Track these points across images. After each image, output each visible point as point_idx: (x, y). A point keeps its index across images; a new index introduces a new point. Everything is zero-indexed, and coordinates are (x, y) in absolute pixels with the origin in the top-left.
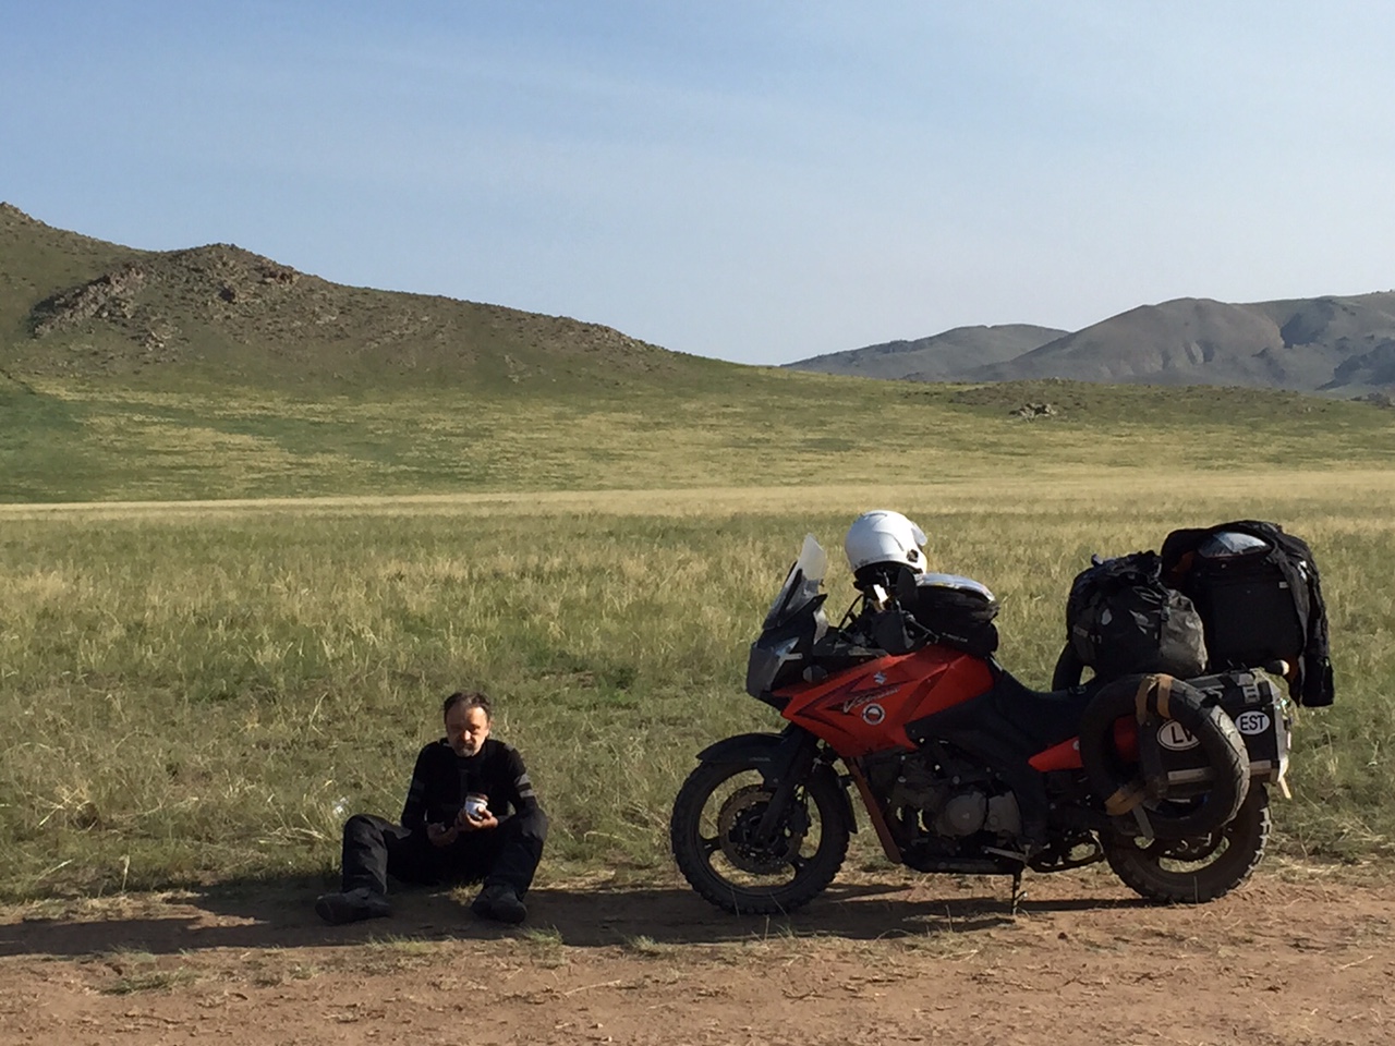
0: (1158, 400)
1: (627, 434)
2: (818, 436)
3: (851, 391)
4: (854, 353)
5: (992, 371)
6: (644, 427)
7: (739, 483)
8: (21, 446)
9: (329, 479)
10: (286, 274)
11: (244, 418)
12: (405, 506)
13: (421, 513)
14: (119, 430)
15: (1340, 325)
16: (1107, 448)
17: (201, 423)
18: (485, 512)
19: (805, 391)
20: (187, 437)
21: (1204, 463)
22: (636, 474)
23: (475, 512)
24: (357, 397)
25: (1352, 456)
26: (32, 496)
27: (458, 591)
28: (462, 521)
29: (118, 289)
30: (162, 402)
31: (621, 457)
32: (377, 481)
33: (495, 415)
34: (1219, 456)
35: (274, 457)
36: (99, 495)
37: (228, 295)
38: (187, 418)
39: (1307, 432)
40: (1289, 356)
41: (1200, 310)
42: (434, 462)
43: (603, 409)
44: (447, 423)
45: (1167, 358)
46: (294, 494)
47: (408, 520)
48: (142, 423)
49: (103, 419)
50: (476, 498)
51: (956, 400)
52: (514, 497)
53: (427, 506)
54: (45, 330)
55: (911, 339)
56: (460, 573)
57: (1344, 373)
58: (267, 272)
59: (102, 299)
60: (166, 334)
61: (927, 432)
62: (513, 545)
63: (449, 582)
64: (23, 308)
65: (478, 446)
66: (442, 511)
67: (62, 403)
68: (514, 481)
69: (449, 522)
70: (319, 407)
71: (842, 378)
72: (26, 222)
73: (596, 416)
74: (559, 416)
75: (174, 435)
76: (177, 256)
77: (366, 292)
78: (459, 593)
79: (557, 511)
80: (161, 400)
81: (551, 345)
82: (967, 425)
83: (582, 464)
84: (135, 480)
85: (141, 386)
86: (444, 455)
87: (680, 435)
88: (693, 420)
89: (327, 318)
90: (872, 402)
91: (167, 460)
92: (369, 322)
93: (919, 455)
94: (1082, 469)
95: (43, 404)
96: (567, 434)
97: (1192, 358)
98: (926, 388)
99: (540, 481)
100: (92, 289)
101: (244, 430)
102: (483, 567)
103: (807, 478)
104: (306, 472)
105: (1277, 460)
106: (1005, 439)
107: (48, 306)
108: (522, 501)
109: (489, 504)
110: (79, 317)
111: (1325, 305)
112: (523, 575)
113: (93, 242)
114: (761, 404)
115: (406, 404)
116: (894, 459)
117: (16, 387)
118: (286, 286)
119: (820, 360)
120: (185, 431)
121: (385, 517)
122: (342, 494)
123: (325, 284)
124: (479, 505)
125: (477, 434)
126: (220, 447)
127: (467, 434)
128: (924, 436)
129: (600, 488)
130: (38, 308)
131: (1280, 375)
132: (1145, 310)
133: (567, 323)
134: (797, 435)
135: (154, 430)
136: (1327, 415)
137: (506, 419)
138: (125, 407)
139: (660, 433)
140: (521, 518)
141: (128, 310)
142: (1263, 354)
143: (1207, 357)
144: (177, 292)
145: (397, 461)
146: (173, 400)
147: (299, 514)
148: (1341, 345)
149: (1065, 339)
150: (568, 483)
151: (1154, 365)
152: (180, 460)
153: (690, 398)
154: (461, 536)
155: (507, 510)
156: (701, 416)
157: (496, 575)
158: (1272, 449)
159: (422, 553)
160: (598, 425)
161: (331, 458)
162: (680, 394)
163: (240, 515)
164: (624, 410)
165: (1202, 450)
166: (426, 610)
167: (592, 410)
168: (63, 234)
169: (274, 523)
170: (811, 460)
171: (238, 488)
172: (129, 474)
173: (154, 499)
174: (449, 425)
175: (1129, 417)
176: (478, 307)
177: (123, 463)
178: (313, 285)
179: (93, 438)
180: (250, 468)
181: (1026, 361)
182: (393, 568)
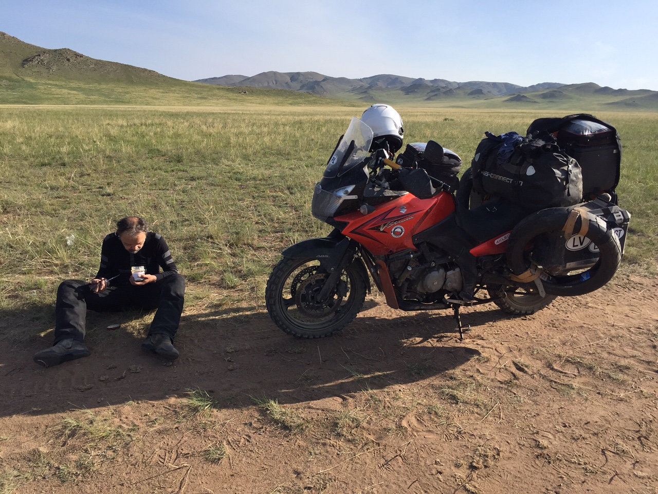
0: (268, 91)
1: (160, 94)
2: (200, 96)
3: (207, 87)
4: (206, 79)
5: (234, 84)
6: (163, 93)
7: (184, 105)
8: (22, 92)
9: (95, 101)
10: (81, 56)
11: (74, 88)
12: (112, 107)
13: (115, 109)
14: (45, 89)
15: (301, 78)
16: (259, 101)
17: (65, 88)
18: (130, 109)
19: (197, 86)
20: (61, 91)
21: (277, 104)
22: (162, 103)
23: (128, 109)
24: (100, 84)
25: (305, 104)
26: (25, 103)
27: (124, 129)
28: (125, 111)
29: (42, 57)
30: (55, 83)
31: (159, 99)
32: (105, 102)
33: (131, 89)
34: (280, 103)
35: (82, 96)
36: (42, 104)
37: (68, 60)
38: (61, 87)
39: (296, 99)
40: (291, 84)
41: (275, 73)
42: (118, 98)
43: (154, 88)
44: (120, 90)
45: (268, 83)
46: (87, 104)
47: (112, 111)
48: (50, 88)
49: (41, 87)
50: (128, 106)
51: (228, 90)
52: (136, 106)
53: (116, 108)
54: (26, 66)
55: (218, 77)
56: (125, 124)
57: (302, 88)
58: (77, 55)
59: (39, 60)
60: (55, 68)
61: (222, 96)
62: (138, 117)
63: (122, 126)
64: (20, 61)
65: (127, 95)
66: (120, 109)
67: (31, 83)
68: (136, 103)
69: (122, 111)
70: (91, 86)
71: (204, 84)
72: (19, 41)
73: (153, 90)
74: (145, 90)
75: (58, 91)
76: (55, 51)
77: (100, 61)
78: (125, 129)
79: (147, 110)
80: (54, 83)
81: (142, 74)
82: (231, 95)
83: (150, 100)
84: (50, 100)
85: (49, 80)
86: (120, 97)
87: (171, 94)
88: (174, 92)
89: (92, 66)
90: (211, 89)
91: (57, 96)
92: (101, 67)
93: (221, 101)
94: (254, 105)
95: (26, 83)
96: (147, 93)
97: (273, 83)
98: (222, 87)
99: (141, 103)
100: (36, 57)
101: (74, 90)
102: (131, 122)
103: (198, 105)
104: (89, 100)
105: (291, 104)
106: (238, 98)
107: (26, 61)
108: (138, 107)
109: (131, 108)
110: (34, 63)
111: (298, 74)
112: (142, 125)
113: (36, 47)
114: (188, 89)
115: (111, 86)
116: (216, 101)
117: (20, 79)
118: (82, 58)
119: (199, 80)
120: (60, 90)
121: (107, 110)
122: (97, 104)
123: (91, 58)
124: (129, 108)
125: (127, 93)
126: (69, 94)
127: (125, 93)
128: (222, 97)
129: (155, 105)
130: (24, 61)
131: (290, 87)
132: (264, 73)
133: (145, 70)
134: (196, 96)
135: (53, 89)
136: (300, 96)
137: (133, 90)
138: (46, 84)
139: (167, 94)
140: (138, 111)
141: (45, 62)
142: (287, 83)
143: (276, 83)
144: (56, 59)
145: (110, 98)
146: (58, 83)
147: (86, 108)
148: (301, 82)
149: (249, 78)
150: (147, 104)
151: (266, 84)
152: (60, 96)
153: (173, 87)
154: (125, 115)
155: (135, 109)
156: (175, 91)
157: (135, 125)
158: (290, 102)
159: (115, 118)
160: (153, 92)
161: (95, 97)
162: (171, 86)
163: (72, 108)
164: (159, 89)
165: (277, 102)
166: (116, 134)
167: (152, 89)
168: (28, 44)
169: (80, 110)
170: (199, 101)
171: (74, 103)
172: (48, 99)
173: (55, 104)
174: (121, 91)
175: (262, 95)
176: (126, 65)
177: (46, 96)
178: (88, 59)
179: (39, 91)
180: (76, 98)
181: (241, 82)
182: (107, 122)
